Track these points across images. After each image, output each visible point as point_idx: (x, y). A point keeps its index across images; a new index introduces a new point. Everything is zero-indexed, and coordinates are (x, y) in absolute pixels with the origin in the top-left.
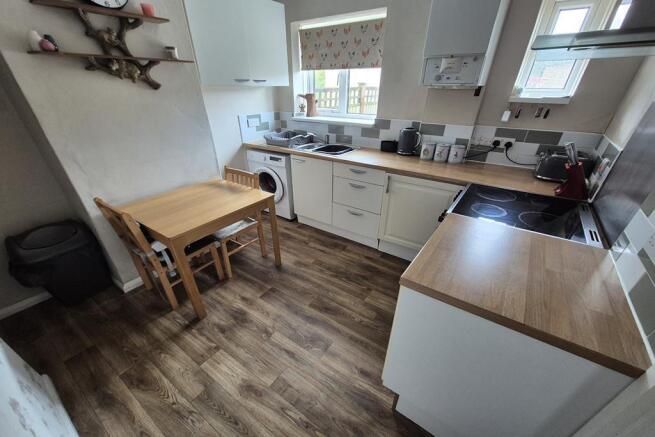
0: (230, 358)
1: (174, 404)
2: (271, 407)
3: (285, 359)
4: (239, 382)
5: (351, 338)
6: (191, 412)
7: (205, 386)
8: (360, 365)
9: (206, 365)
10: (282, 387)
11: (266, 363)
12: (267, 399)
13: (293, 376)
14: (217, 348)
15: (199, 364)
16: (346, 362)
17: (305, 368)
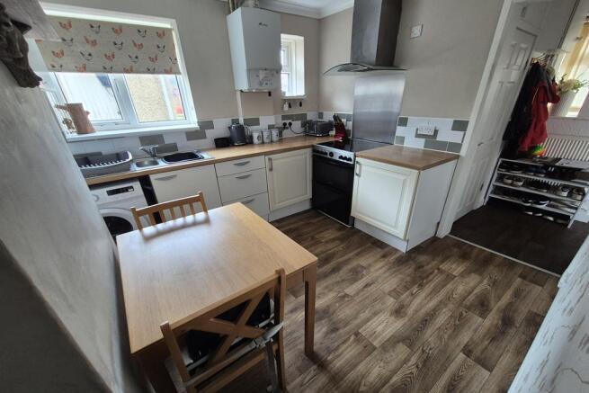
0: (369, 323)
1: (417, 367)
2: (411, 301)
3: (372, 289)
4: (393, 318)
5: (357, 255)
6: (423, 351)
7: (398, 342)
8: (378, 256)
9: (376, 343)
10: (395, 293)
11: (375, 300)
12: (405, 303)
13: (387, 287)
14: (357, 334)
15: (375, 348)
16: (376, 261)
17: (380, 280)
